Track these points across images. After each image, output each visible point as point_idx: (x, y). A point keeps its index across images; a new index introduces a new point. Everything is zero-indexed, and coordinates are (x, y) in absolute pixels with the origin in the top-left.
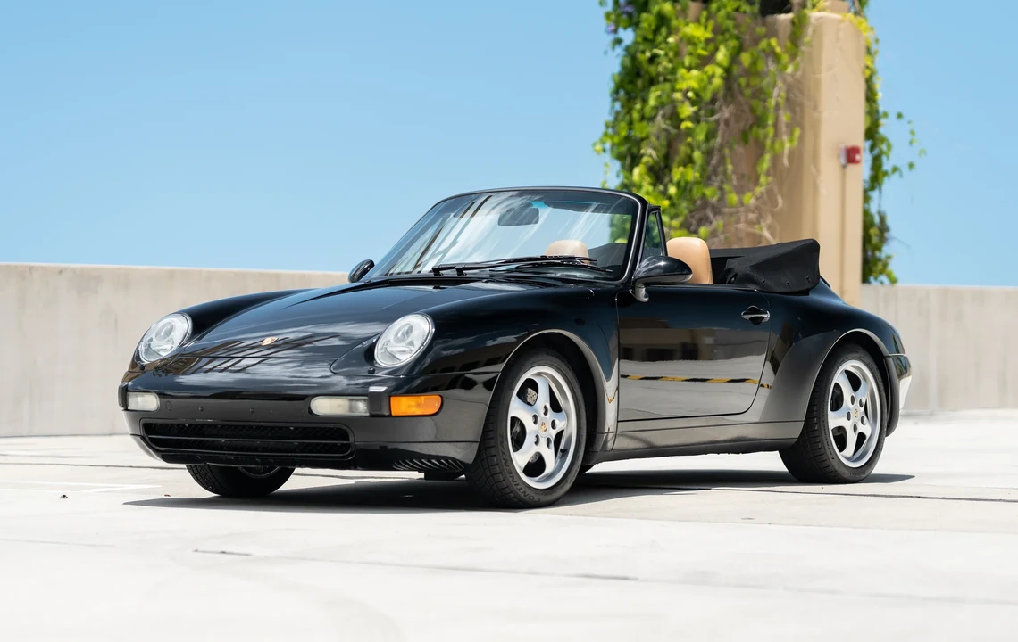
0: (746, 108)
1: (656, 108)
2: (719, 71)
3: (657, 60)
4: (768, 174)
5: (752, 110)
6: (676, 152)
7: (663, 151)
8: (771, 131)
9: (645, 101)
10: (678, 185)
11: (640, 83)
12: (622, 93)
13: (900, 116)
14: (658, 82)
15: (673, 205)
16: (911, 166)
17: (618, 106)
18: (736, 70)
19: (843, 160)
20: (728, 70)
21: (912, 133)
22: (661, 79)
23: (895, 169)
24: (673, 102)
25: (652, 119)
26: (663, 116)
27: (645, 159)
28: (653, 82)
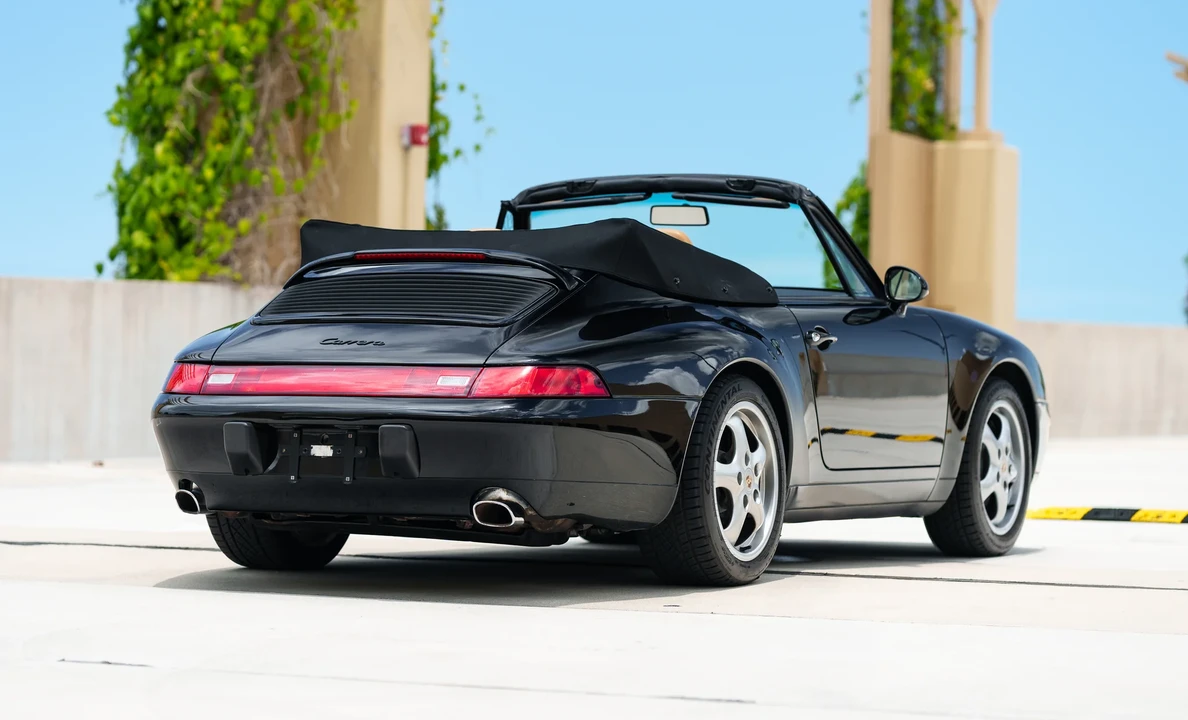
0: (294, 73)
1: (184, 71)
2: (263, 28)
3: (184, 11)
4: (321, 156)
5: (301, 76)
6: (209, 125)
7: (192, 124)
8: (324, 102)
9: (169, 62)
10: (215, 165)
11: (161, 39)
12: (139, 52)
13: (462, 88)
14: (185, 39)
15: (207, 191)
16: (478, 148)
17: (134, 67)
18: (283, 27)
19: (406, 140)
20: (273, 27)
21: (478, 108)
22: (189, 34)
23: (458, 153)
24: (206, 62)
25: (179, 84)
26: (194, 82)
27: (170, 134)
28: (177, 38)
